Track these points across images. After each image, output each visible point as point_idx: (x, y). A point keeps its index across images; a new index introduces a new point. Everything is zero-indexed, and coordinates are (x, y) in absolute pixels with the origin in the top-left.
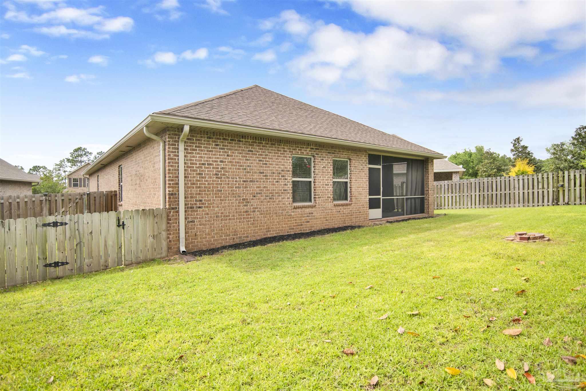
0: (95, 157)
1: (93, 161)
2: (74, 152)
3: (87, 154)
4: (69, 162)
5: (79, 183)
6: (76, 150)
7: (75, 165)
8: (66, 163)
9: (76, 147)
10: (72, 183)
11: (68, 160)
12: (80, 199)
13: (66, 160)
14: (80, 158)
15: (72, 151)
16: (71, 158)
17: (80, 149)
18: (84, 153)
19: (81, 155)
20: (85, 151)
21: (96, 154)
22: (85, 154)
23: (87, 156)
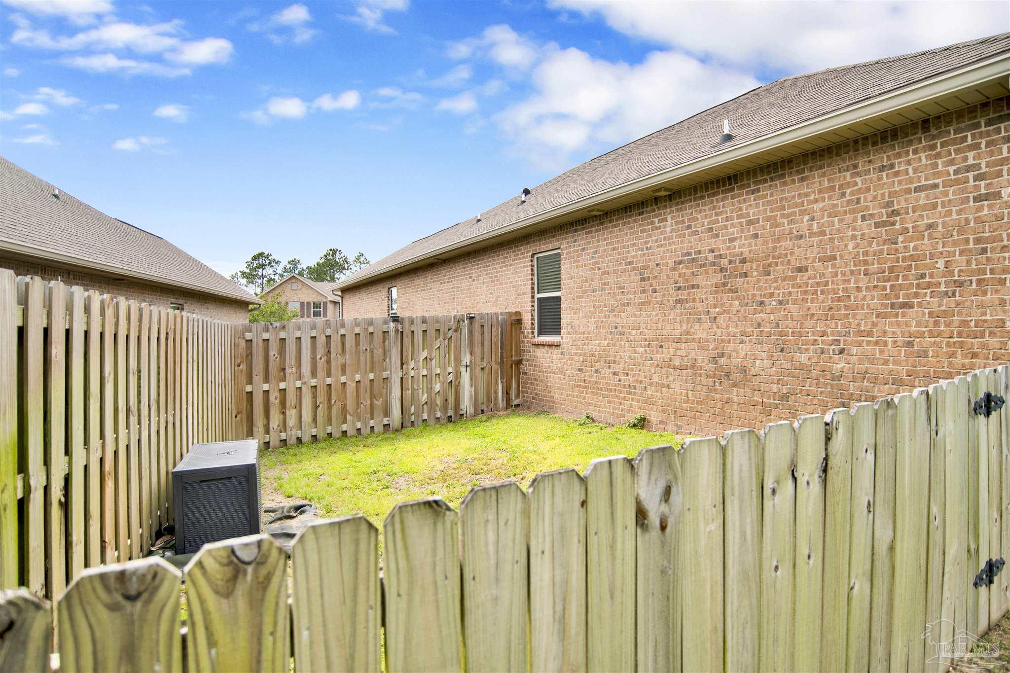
0: (285, 268)
1: (282, 276)
2: (253, 260)
3: (273, 264)
4: (244, 277)
5: (322, 310)
6: (255, 258)
7: (252, 283)
8: (240, 279)
9: (256, 253)
10: (312, 310)
11: (243, 273)
12: (456, 331)
13: (240, 274)
14: (261, 270)
15: (250, 259)
16: (247, 271)
17: (261, 255)
18: (267, 262)
19: (264, 265)
20: (270, 258)
21: (286, 263)
22: (270, 263)
23: (272, 266)
